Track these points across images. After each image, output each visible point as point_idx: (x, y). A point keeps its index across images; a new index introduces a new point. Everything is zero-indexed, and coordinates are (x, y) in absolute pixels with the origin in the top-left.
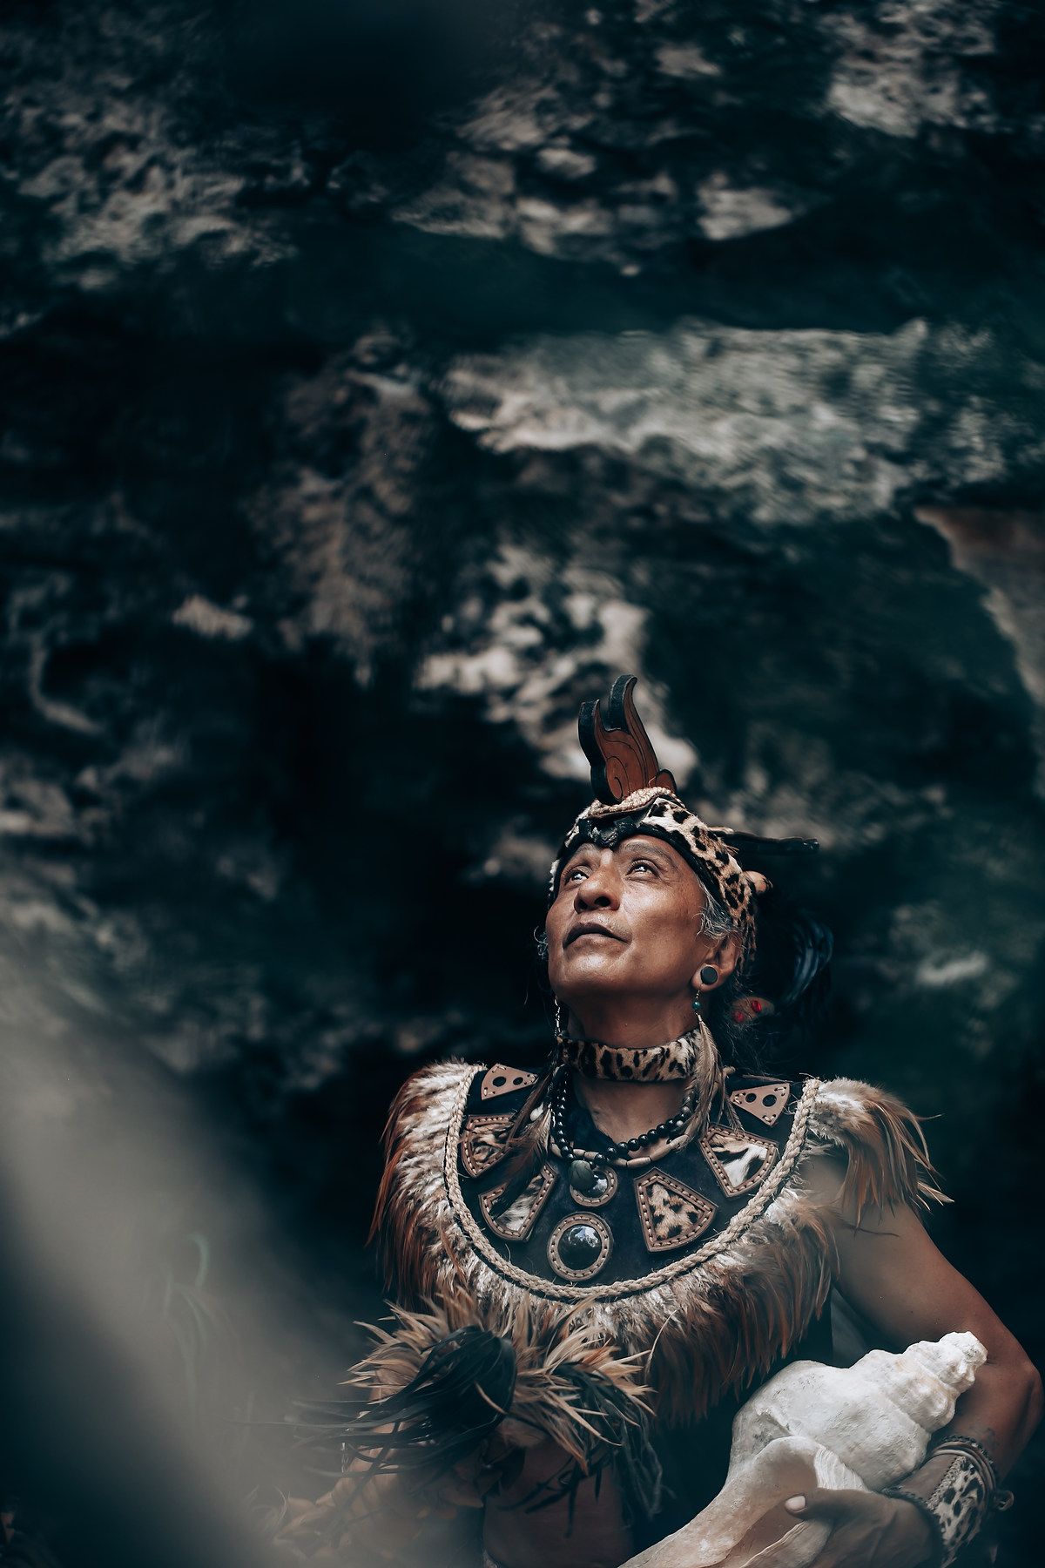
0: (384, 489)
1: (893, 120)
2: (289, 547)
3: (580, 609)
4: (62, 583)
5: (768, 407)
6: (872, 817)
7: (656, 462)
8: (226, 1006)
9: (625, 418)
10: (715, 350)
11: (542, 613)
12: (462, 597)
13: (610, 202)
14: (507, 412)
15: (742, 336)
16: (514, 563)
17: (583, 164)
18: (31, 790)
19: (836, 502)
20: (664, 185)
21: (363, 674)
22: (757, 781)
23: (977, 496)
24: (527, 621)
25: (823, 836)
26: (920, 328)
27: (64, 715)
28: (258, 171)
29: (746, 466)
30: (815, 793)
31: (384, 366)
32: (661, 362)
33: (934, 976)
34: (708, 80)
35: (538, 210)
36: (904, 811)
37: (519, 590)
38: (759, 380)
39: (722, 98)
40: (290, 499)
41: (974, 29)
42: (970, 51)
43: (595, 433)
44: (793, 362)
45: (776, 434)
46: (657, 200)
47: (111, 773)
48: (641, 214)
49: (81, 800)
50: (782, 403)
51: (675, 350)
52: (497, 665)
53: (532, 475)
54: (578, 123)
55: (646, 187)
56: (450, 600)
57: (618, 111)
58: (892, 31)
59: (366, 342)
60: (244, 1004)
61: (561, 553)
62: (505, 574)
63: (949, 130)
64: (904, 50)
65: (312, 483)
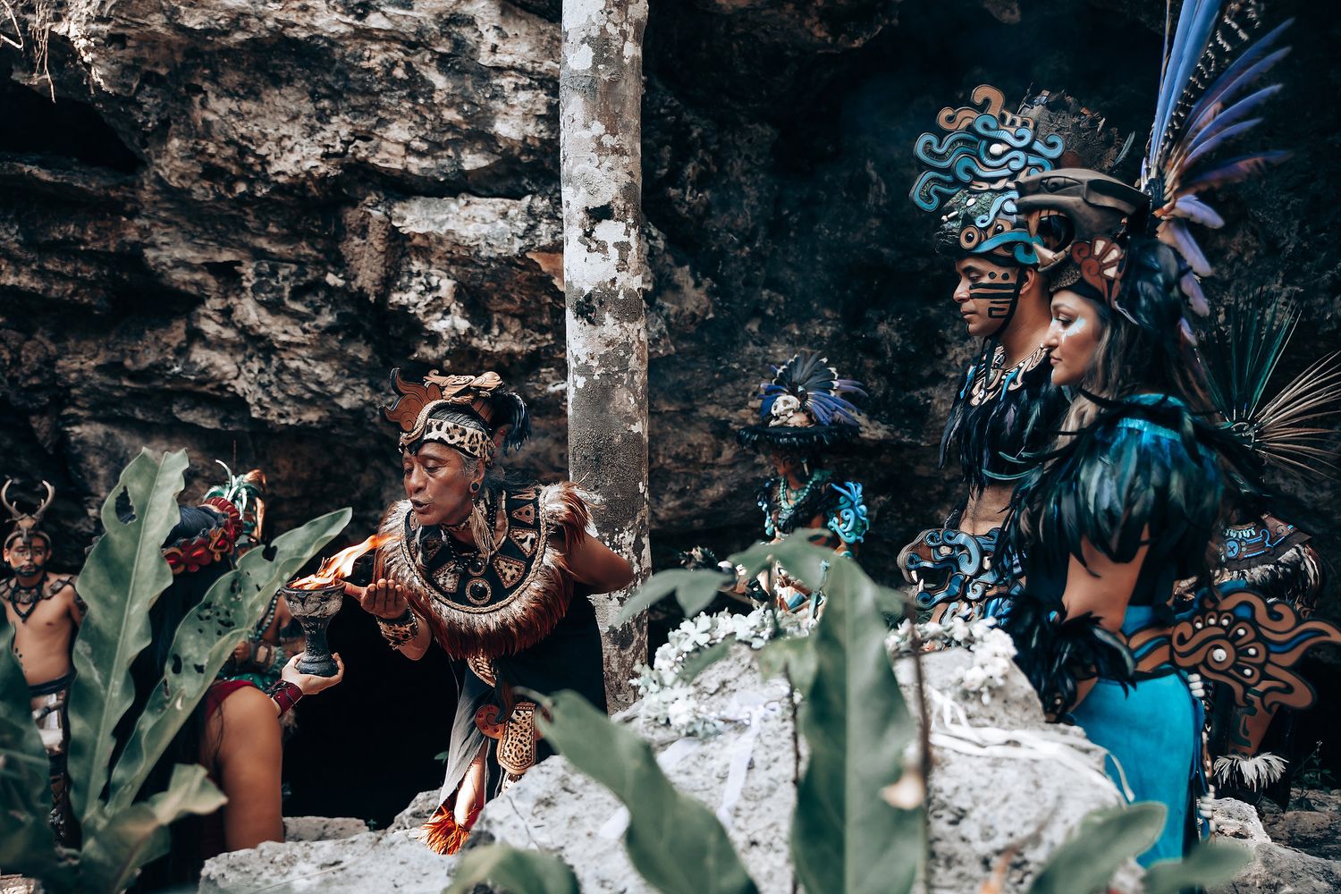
0: (376, 243)
1: (515, 135)
2: (351, 260)
3: (434, 281)
4: (294, 268)
5: (484, 221)
6: (532, 342)
7: (450, 237)
8: (358, 389)
9: (442, 223)
10: (468, 204)
11: (425, 281)
12: (403, 276)
13: (436, 158)
14: (407, 222)
15: (476, 199)
16: (417, 266)
17: (424, 146)
18: (290, 328)
19: (503, 251)
20: (450, 152)
21: (372, 299)
22: (496, 331)
23: (543, 249)
24: (421, 283)
25: (516, 348)
26: (529, 198)
27: (298, 307)
28: (327, 146)
29: (478, 239)
30: (515, 335)
31: (375, 206)
32: (453, 206)
33: (551, 389)
34: (460, 121)
35: (413, 160)
36: (541, 341)
37: (419, 274)
38: (482, 213)
39: (464, 127)
40: (351, 245)
41: (538, 106)
42: (538, 113)
43: (432, 228)
44: (492, 208)
45: (486, 229)
46: (449, 157)
47: (313, 324)
48: (445, 162)
49: (305, 331)
50: (488, 221)
51: (457, 203)
52: (412, 296)
53: (417, 240)
54: (421, 133)
55: (445, 153)
56: (398, 276)
57: (433, 130)
58: (512, 106)
59: (368, 199)
60: (363, 389)
61: (430, 263)
62: (415, 269)
63: (533, 137)
64: (518, 112)
65: (357, 241)
